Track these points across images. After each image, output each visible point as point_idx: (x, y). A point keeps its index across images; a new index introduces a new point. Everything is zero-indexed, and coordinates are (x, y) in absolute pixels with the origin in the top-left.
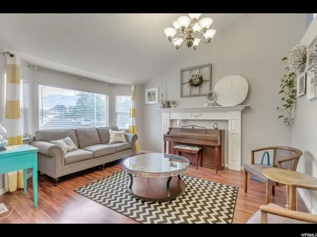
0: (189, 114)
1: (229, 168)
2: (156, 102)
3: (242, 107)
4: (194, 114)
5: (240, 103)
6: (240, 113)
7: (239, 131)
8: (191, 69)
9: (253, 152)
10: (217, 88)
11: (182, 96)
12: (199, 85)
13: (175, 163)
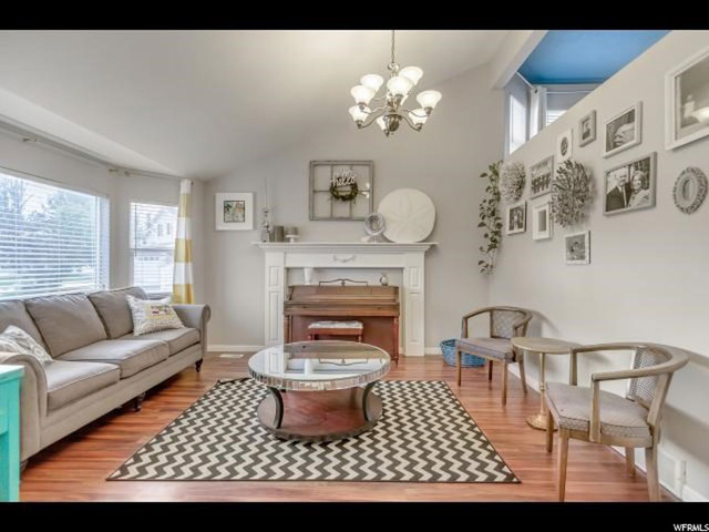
0: (331, 256)
1: (407, 355)
2: (248, 226)
3: (426, 246)
4: (342, 257)
5: (423, 238)
6: (422, 256)
7: (420, 287)
8: (333, 164)
9: (466, 319)
10: (385, 208)
11: (313, 218)
12: (350, 198)
13: (296, 363)
